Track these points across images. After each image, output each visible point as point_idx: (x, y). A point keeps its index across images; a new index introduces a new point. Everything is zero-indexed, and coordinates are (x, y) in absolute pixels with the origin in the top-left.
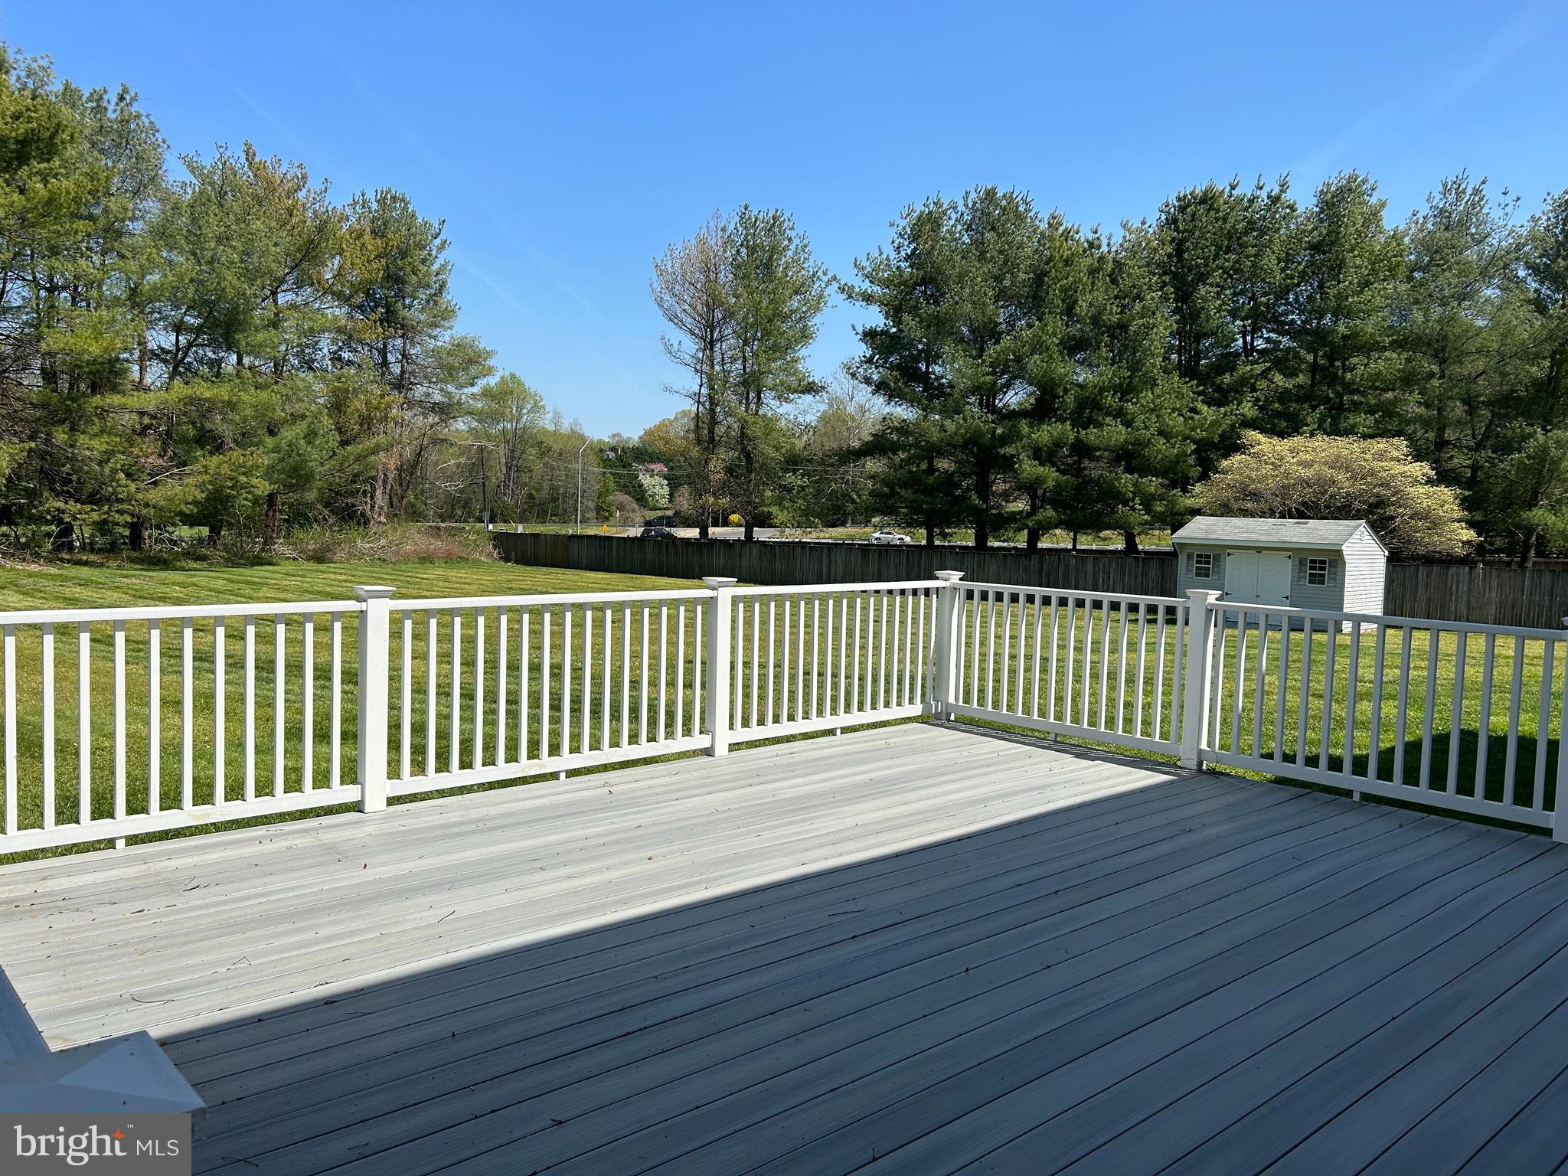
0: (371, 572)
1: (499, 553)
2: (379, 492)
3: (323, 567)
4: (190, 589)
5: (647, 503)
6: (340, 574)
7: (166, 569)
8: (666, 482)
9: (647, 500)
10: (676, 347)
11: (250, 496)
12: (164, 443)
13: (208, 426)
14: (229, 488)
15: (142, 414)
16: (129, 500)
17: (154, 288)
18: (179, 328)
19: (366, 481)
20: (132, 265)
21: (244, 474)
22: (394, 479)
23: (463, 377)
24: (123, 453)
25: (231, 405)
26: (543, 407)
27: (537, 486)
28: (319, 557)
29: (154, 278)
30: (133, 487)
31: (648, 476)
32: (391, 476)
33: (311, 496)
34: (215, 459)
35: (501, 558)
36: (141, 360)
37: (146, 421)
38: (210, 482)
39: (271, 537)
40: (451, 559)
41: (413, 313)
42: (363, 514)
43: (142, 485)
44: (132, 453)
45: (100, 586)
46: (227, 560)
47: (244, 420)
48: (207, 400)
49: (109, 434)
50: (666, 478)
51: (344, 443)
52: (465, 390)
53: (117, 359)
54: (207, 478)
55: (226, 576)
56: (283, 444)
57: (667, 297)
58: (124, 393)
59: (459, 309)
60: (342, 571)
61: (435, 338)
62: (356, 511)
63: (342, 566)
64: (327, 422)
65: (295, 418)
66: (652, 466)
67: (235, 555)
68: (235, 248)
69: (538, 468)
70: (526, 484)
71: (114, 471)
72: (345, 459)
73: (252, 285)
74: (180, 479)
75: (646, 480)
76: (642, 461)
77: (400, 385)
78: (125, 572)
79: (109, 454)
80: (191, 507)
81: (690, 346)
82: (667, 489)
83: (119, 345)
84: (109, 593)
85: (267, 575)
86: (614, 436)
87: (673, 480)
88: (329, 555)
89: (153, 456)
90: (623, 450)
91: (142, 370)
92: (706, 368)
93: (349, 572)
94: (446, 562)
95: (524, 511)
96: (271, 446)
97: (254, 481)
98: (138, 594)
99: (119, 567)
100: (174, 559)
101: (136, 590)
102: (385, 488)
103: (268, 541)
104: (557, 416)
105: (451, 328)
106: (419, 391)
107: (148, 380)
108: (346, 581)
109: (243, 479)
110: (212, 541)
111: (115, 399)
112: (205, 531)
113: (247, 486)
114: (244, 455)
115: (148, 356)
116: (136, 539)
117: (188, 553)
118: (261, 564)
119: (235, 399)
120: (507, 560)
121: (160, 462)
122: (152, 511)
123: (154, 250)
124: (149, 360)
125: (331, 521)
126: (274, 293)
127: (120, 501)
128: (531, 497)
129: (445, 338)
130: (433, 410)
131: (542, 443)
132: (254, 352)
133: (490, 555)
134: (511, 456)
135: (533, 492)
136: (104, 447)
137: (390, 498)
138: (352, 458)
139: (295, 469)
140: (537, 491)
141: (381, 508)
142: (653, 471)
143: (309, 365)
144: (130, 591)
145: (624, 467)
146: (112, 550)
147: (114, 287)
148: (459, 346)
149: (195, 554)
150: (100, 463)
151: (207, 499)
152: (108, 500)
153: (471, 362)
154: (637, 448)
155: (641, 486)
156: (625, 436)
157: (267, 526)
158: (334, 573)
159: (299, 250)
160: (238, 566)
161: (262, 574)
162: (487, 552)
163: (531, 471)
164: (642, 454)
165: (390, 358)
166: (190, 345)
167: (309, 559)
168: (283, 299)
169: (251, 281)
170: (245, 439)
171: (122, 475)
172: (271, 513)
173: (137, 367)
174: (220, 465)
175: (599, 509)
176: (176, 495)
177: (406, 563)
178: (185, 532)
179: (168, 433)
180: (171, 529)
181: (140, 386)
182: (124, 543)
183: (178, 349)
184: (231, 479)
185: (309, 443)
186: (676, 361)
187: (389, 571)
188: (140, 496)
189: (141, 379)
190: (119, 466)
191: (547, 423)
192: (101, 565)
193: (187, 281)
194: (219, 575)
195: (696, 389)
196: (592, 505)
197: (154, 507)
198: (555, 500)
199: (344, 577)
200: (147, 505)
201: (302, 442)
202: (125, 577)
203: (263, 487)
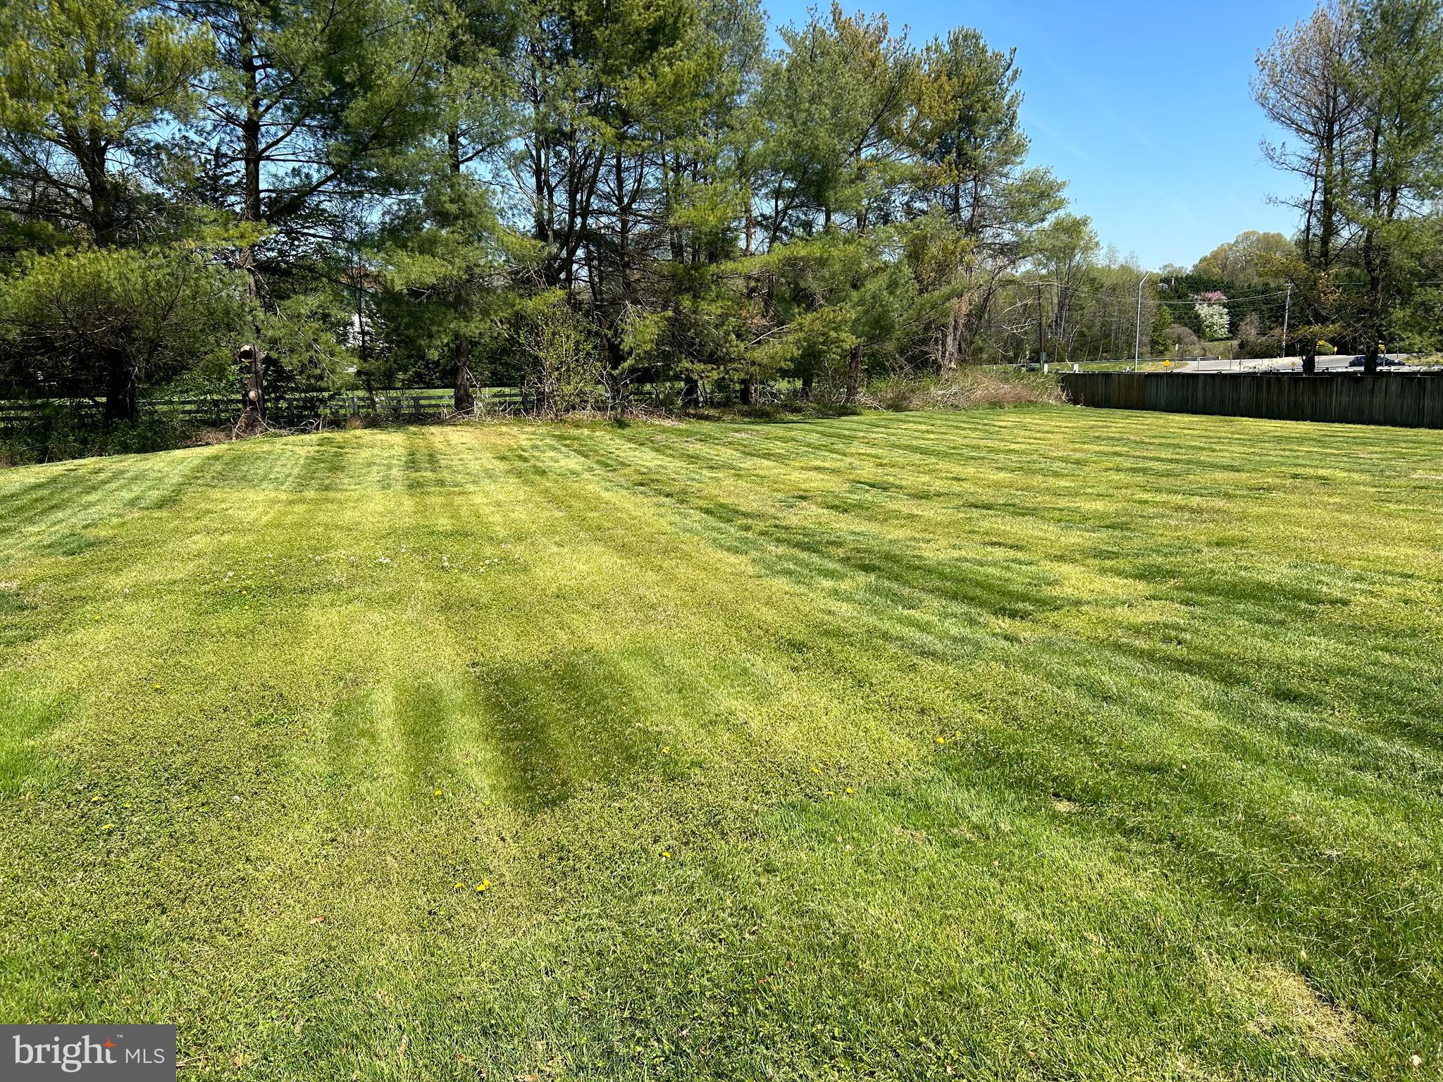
0: (947, 420)
1: (1067, 395)
2: (950, 340)
3: (902, 416)
4: (789, 444)
5: (1204, 333)
6: (920, 423)
7: (768, 422)
8: (1226, 310)
9: (1204, 331)
10: (1278, 151)
11: (839, 351)
12: (766, 304)
13: (802, 284)
14: (821, 343)
15: (749, 278)
16: (740, 358)
17: (759, 155)
18: (777, 194)
19: (937, 329)
20: (741, 136)
21: (834, 329)
22: (965, 325)
23: (1033, 213)
24: (734, 316)
25: (823, 262)
26: (1097, 244)
27: (1089, 324)
28: (897, 406)
29: (759, 145)
30: (742, 346)
31: (1205, 305)
32: (961, 321)
33: (890, 346)
34: (809, 316)
35: (1069, 400)
36: (747, 227)
37: (753, 284)
38: (805, 339)
39: (855, 388)
40: (1022, 404)
41: (985, 153)
42: (935, 361)
43: (749, 345)
44: (741, 315)
45: (717, 441)
46: (819, 411)
47: (833, 275)
48: (802, 259)
49: (723, 299)
50: (1225, 307)
51: (921, 292)
52: (1035, 227)
53: (729, 229)
54: (802, 335)
55: (819, 429)
56: (868, 297)
57: (1272, 94)
58: (734, 259)
59: (1030, 141)
60: (921, 420)
61: (1006, 176)
62: (928, 359)
63: (918, 414)
64: (907, 271)
65: (877, 271)
66: (1210, 295)
67: (825, 406)
68: (826, 105)
69: (1091, 306)
70: (1077, 323)
71: (727, 333)
72: (922, 307)
73: (842, 139)
74: (780, 337)
75: (1203, 310)
76: (1197, 291)
77: (972, 228)
78: (736, 426)
79: (723, 318)
80: (789, 363)
81: (1301, 147)
82: (1227, 318)
83: (730, 214)
84: (723, 449)
85: (854, 426)
86: (1165, 267)
87: (1234, 307)
88: (905, 403)
89: (758, 317)
90: (1176, 279)
91: (748, 236)
92: (1323, 170)
93: (926, 420)
94: (1015, 407)
95: (1074, 350)
96: (856, 300)
97: (843, 335)
98: (747, 450)
99: (733, 421)
100: (774, 412)
101: (745, 446)
102: (955, 335)
103: (852, 391)
104: (1112, 250)
105: (1021, 163)
106: (988, 233)
107: (753, 247)
108: (927, 432)
109: (833, 334)
110: (805, 392)
111: (728, 266)
112: (799, 384)
113: (837, 341)
114: (834, 311)
115: (752, 223)
116: (745, 396)
117: (786, 405)
118: (847, 414)
119: (825, 255)
120: (1076, 402)
121: (764, 322)
122: (758, 368)
123: (759, 119)
124: (754, 227)
125: (907, 369)
126: (859, 149)
127: (732, 360)
128: (1082, 334)
129: (1017, 173)
130: (1002, 252)
131: (1094, 279)
132: (841, 209)
133: (1058, 398)
134: (1064, 294)
135: (1084, 329)
136: (719, 311)
137: (960, 344)
138: (928, 305)
139: (877, 321)
140: (1089, 328)
141: (952, 354)
142: (1210, 300)
143: (886, 219)
144: (740, 447)
145: (1179, 298)
146: (726, 405)
147: (726, 159)
148: (1030, 181)
149: (792, 406)
150: (716, 327)
151: (802, 356)
152: (723, 359)
153: (1042, 196)
154: (1191, 277)
155: (1197, 316)
156: (1177, 265)
157: (850, 377)
158: (914, 422)
159: (881, 100)
160: (826, 416)
161: (849, 425)
162: (1055, 396)
163: (1082, 309)
164: (1198, 283)
165: (962, 203)
166: (787, 208)
167: (888, 408)
168: (866, 153)
169: (840, 135)
170: (833, 296)
171: (734, 336)
172: (854, 365)
173: (743, 236)
174: (813, 321)
175: (1154, 343)
176: (777, 353)
177: (978, 409)
178: (783, 385)
179: (770, 295)
180: (772, 383)
181: (746, 253)
182: (736, 397)
183: (777, 213)
184: (823, 335)
185: (891, 294)
186: (1279, 167)
187: (965, 418)
188: (748, 355)
189: (748, 246)
190: (731, 328)
191: (1100, 259)
192: (718, 419)
193: (785, 144)
194: (813, 427)
195: (1308, 196)
196: (1146, 339)
197: (759, 365)
198: (1107, 336)
199: (924, 427)
200: (753, 363)
201: (885, 293)
202: (737, 432)
203: (850, 340)
